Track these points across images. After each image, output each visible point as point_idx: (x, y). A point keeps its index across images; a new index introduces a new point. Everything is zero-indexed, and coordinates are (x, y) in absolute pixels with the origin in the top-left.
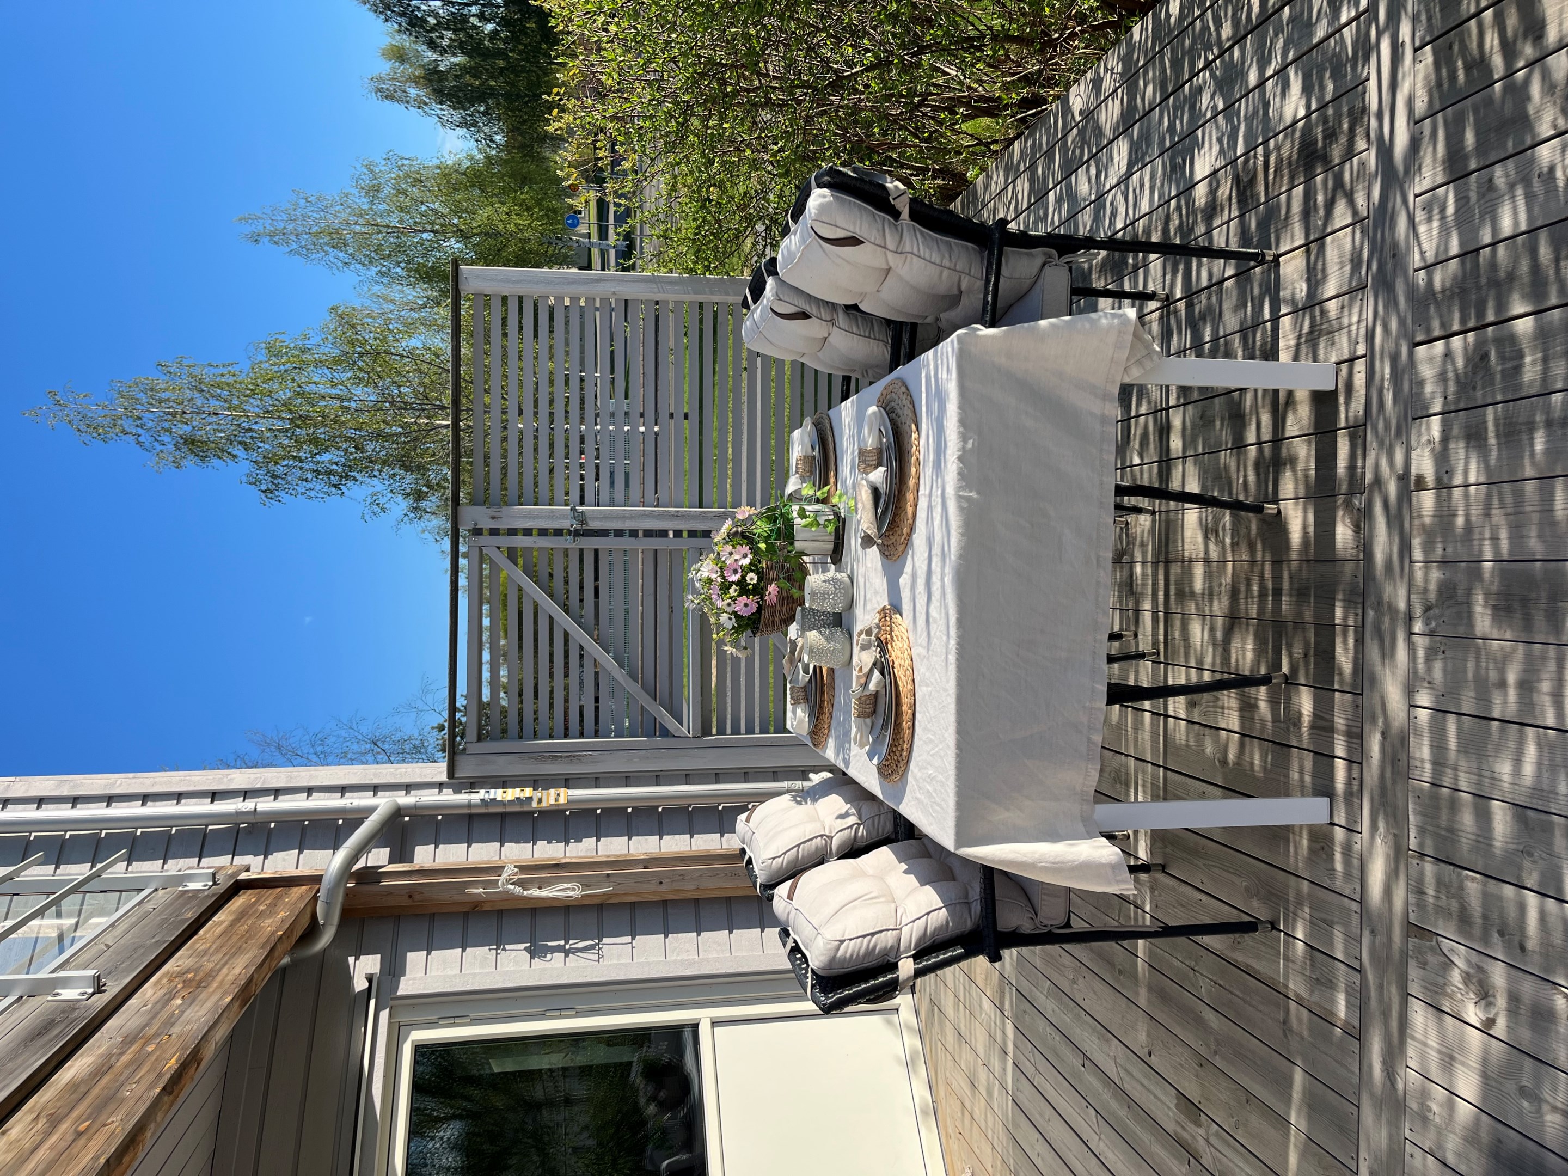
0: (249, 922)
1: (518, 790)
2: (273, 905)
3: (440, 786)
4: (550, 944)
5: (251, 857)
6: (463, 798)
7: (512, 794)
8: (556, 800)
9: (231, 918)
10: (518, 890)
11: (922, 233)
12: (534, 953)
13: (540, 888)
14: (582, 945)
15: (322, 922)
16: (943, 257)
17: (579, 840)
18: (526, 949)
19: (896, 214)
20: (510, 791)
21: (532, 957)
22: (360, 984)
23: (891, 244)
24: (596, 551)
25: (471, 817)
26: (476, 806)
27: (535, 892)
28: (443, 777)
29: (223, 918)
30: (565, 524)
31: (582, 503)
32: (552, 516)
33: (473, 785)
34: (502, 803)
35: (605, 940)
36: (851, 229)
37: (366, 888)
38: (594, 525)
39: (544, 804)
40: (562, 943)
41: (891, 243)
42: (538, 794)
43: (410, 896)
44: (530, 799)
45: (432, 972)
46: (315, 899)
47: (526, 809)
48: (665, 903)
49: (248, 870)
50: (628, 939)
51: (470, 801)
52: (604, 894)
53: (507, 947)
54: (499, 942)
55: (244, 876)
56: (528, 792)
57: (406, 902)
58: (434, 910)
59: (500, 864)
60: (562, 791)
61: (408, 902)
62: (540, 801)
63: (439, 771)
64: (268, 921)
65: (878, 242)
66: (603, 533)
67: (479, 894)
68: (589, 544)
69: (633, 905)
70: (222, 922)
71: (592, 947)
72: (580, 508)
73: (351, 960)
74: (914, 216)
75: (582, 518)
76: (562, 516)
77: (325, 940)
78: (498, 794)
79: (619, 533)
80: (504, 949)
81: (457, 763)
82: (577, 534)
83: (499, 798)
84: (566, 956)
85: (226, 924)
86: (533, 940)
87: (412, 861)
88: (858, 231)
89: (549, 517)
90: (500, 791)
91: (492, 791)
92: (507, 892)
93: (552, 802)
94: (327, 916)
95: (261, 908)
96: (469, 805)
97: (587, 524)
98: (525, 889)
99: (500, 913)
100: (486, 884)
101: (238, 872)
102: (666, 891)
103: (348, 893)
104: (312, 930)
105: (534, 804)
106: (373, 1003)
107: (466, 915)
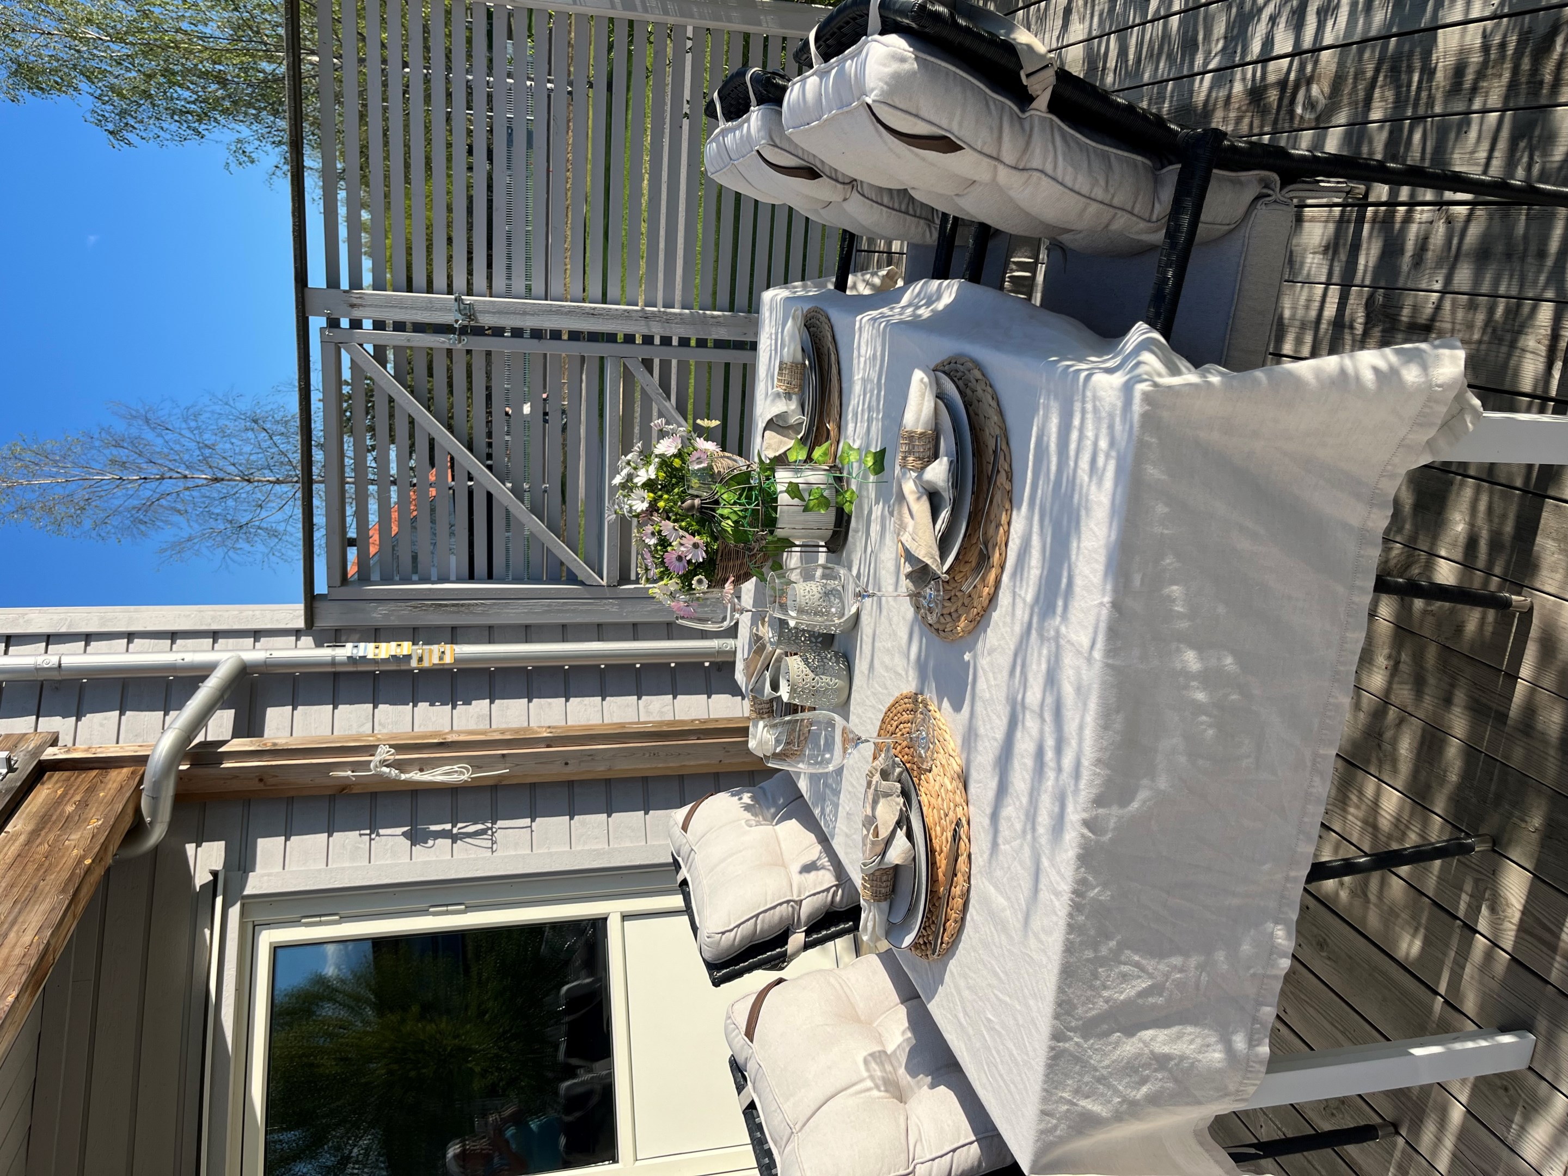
0: (51, 837)
1: (394, 644)
2: (83, 805)
3: (297, 633)
4: (433, 828)
5: (59, 718)
6: (326, 653)
7: (386, 650)
8: (441, 659)
9: (29, 828)
10: (394, 772)
11: (1064, 135)
12: (416, 837)
13: (421, 770)
14: (472, 829)
15: (148, 820)
16: (1095, 183)
17: (467, 702)
18: (404, 834)
19: (1024, 98)
20: (383, 646)
21: (413, 844)
22: (201, 878)
23: (1009, 156)
24: (489, 354)
25: (336, 675)
26: (342, 664)
27: (415, 776)
28: (300, 624)
29: (19, 827)
30: (448, 318)
31: (470, 293)
32: (430, 306)
33: (336, 637)
34: (375, 661)
35: (500, 823)
36: (944, 123)
37: (202, 771)
38: (486, 320)
39: (426, 664)
40: (448, 826)
41: (1009, 153)
42: (419, 650)
43: (261, 780)
44: (408, 657)
45: (292, 866)
46: (138, 792)
47: (404, 667)
48: (570, 784)
49: (54, 743)
50: (527, 821)
51: (334, 658)
52: (499, 775)
53: (382, 831)
54: (373, 825)
55: (50, 753)
56: (406, 648)
57: (256, 785)
58: (292, 794)
59: (371, 741)
60: (448, 648)
61: (261, 786)
62: (421, 659)
63: (294, 615)
64: (75, 836)
65: (987, 150)
66: (498, 332)
67: (348, 777)
68: (480, 344)
69: (533, 786)
70: (18, 834)
71: (483, 832)
72: (468, 299)
73: (190, 848)
74: (1055, 106)
75: (469, 312)
76: (445, 309)
77: (157, 835)
78: (368, 650)
79: (517, 333)
80: (378, 835)
81: (317, 611)
82: (463, 331)
83: (370, 656)
84: (454, 842)
85: (22, 839)
86: (413, 823)
87: (261, 735)
88: (955, 129)
89: (426, 309)
90: (371, 646)
91: (362, 645)
92: (380, 776)
93: (436, 660)
94: (154, 812)
95: (70, 808)
96: (333, 663)
97: (476, 320)
98: (402, 772)
99: (374, 796)
100: (355, 766)
101: (40, 749)
102: (573, 772)
103: (181, 776)
104: (137, 829)
105: (414, 663)
106: (219, 900)
107: (332, 798)
